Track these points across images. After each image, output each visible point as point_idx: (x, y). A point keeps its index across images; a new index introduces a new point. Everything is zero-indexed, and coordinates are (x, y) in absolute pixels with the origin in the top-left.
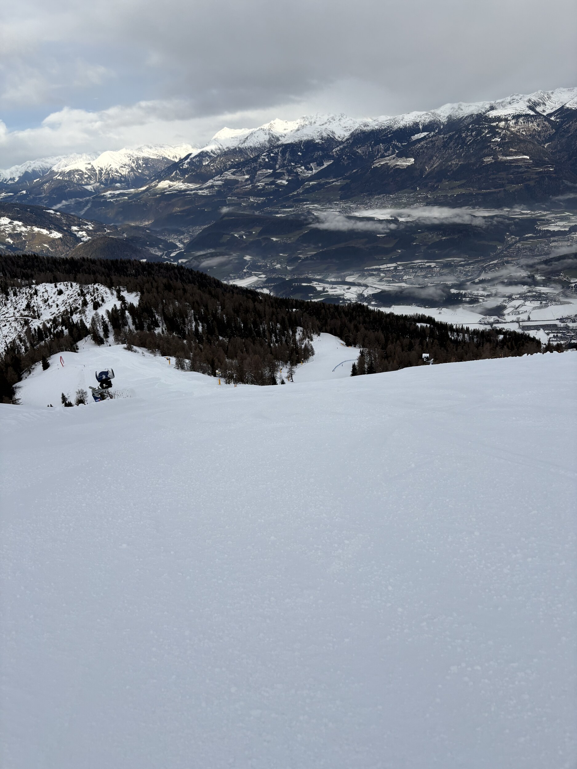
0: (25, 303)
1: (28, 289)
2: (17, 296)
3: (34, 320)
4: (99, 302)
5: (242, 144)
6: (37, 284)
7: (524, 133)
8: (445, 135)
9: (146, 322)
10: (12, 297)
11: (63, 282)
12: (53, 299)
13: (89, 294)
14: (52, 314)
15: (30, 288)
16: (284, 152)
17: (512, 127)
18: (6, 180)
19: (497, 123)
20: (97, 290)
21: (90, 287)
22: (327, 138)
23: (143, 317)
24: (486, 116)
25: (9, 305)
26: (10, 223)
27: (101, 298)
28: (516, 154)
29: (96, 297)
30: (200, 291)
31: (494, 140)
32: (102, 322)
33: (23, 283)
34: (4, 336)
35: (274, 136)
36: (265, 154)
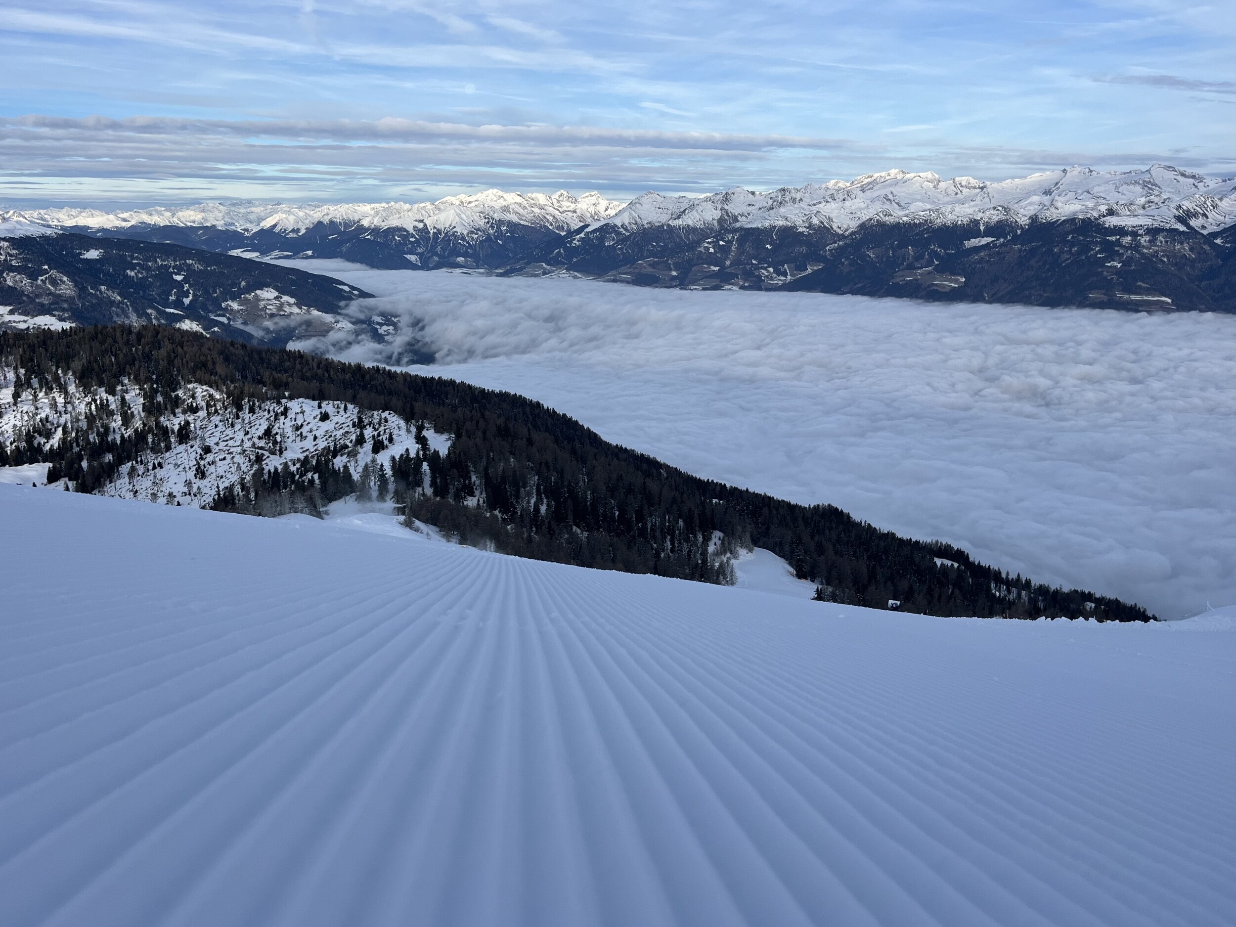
0: (264, 426)
1: (275, 405)
2: (254, 413)
3: (272, 457)
4: (384, 441)
5: (675, 219)
6: (291, 398)
7: (1165, 259)
8: (1023, 245)
9: (454, 485)
10: (246, 415)
11: (334, 400)
12: (310, 426)
13: (372, 426)
14: (304, 452)
15: (279, 403)
16: (741, 241)
17: (1144, 246)
18: (285, 230)
19: (1118, 237)
20: (386, 421)
21: (375, 415)
22: (819, 227)
23: (449, 476)
24: (1099, 224)
25: (238, 427)
26: (276, 298)
27: (388, 436)
28: (1148, 292)
29: (381, 433)
30: (556, 446)
31: (1109, 264)
32: (380, 475)
33: (269, 393)
34: (218, 477)
35: (730, 214)
36: (710, 240)
